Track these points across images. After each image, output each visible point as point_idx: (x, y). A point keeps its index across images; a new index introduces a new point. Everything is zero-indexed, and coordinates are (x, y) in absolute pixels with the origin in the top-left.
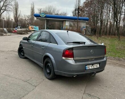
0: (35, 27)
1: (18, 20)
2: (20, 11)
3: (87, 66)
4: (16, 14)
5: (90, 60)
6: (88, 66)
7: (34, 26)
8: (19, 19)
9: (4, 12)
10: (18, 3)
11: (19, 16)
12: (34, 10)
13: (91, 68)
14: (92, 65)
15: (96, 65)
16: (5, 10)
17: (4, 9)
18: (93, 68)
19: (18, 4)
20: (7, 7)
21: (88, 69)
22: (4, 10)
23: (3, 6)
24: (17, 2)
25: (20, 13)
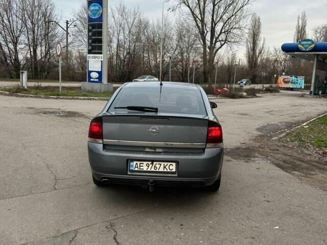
0: (294, 78)
1: (256, 64)
2: (264, 40)
3: (135, 163)
4: (254, 50)
5: (147, 150)
6: (138, 163)
7: (291, 75)
8: (259, 60)
9: (222, 45)
10: (261, 21)
11: (260, 53)
12: (305, 32)
13: (145, 169)
14: (150, 163)
15: (166, 164)
16: (226, 41)
17: (222, 41)
18: (153, 170)
19: (259, 22)
20: (231, 35)
21: (136, 169)
22: (223, 43)
23: (221, 33)
24: (259, 17)
25: (263, 45)
